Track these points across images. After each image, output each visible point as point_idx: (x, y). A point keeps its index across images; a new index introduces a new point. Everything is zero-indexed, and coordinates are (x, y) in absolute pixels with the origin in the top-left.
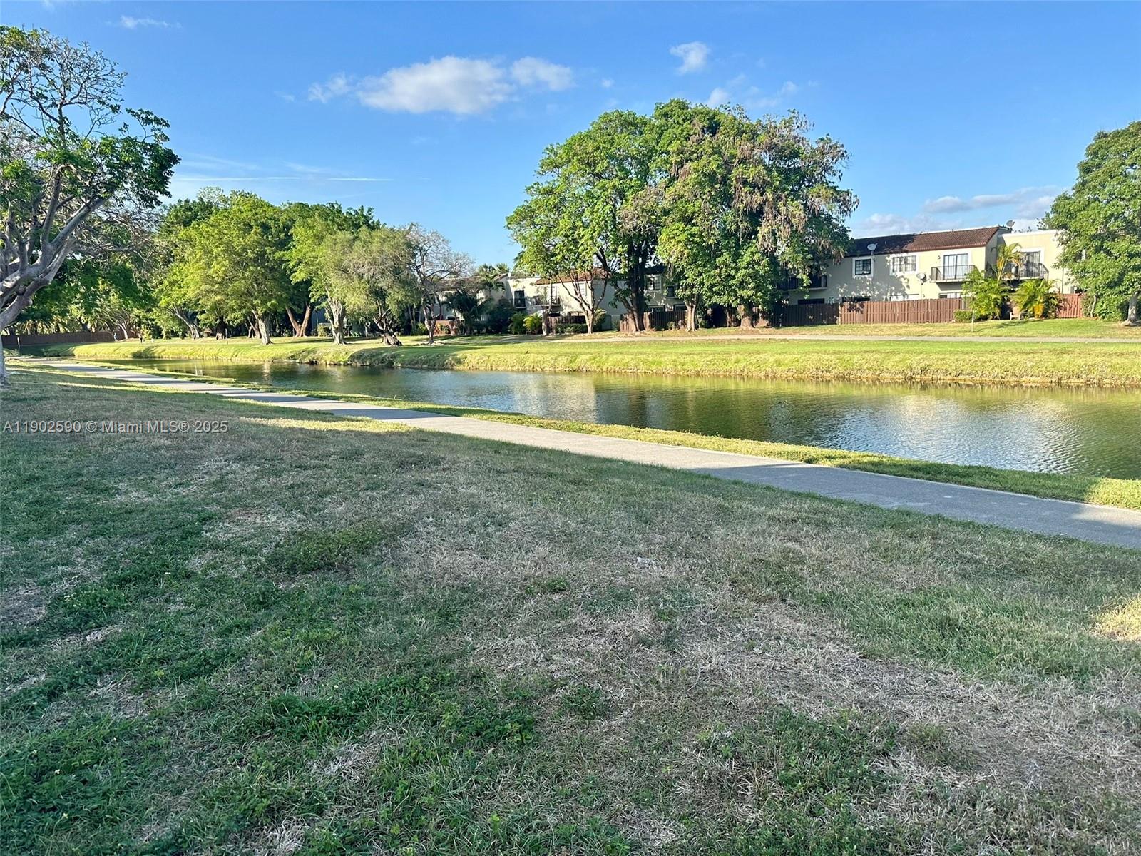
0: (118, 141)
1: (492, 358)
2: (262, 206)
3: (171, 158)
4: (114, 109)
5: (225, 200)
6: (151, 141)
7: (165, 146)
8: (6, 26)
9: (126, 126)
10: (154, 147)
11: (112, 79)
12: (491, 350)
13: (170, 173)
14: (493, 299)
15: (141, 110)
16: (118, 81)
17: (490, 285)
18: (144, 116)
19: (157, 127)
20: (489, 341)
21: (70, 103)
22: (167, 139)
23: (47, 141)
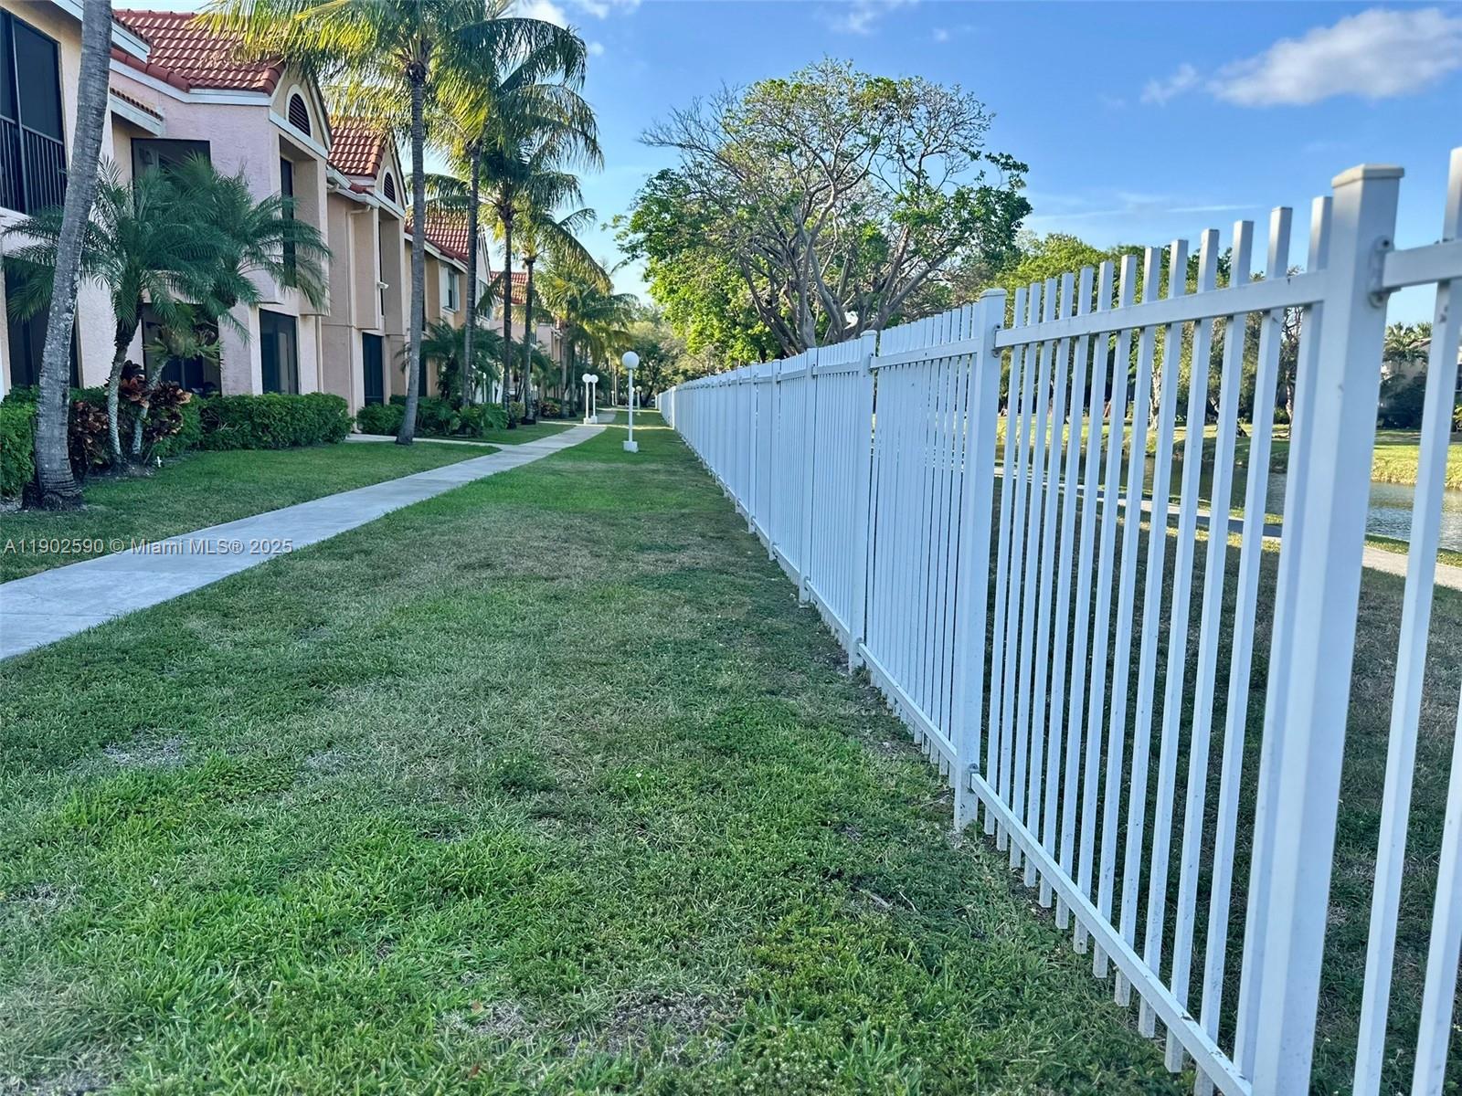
0: (972, 191)
1: (1393, 465)
2: (1083, 251)
3: (1024, 207)
4: (975, 156)
5: (1038, 247)
6: (1005, 188)
7: (1020, 193)
8: (881, 77)
9: (982, 174)
10: (1009, 196)
11: (978, 122)
12: (1389, 452)
13: (1019, 225)
14: (1404, 377)
15: (1001, 155)
16: (984, 124)
17: (1402, 355)
18: (1003, 160)
19: (1015, 172)
20: (1388, 439)
21: (932, 153)
22: (1023, 184)
23: (902, 198)
